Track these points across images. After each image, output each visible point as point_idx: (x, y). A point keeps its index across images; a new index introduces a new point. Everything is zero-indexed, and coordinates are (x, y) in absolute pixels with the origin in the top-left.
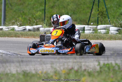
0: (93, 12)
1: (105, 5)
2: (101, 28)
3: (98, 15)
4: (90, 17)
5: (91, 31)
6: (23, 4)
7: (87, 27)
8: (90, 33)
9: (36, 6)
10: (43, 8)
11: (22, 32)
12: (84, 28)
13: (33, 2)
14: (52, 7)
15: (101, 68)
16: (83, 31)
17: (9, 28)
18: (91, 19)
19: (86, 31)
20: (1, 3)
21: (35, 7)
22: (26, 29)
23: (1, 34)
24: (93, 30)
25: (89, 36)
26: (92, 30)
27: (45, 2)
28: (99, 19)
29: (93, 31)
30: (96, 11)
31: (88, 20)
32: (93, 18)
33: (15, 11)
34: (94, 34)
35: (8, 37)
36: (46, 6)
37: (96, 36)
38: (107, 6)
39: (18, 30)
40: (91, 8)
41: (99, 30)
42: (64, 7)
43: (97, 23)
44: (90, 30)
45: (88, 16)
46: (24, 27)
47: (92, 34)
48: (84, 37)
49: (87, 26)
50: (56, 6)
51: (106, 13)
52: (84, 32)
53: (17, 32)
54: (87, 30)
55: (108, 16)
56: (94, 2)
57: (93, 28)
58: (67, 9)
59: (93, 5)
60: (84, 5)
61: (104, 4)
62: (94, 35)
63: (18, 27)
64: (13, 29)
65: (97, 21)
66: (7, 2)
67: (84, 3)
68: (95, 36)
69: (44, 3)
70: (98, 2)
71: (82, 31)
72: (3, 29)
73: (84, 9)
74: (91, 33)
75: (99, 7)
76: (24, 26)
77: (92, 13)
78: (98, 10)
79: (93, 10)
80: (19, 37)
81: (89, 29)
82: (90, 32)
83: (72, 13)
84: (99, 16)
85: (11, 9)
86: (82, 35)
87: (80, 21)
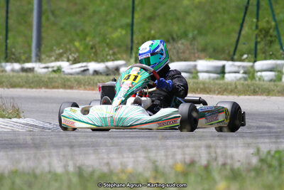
0: (246, 30)
1: (274, 16)
2: (265, 67)
4: (238, 41)
6: (80, 13)
7: (231, 66)
8: (238, 80)
9: (113, 15)
10: (129, 20)
11: (80, 76)
12: (224, 67)
13: (104, 7)
14: (150, 19)
15: (262, 160)
16: (222, 75)
17: (47, 68)
18: (239, 47)
19: (227, 75)
20: (31, 11)
21: (108, 18)
22: (88, 70)
23: (31, 81)
24: (245, 73)
25: (234, 86)
26: (242, 71)
27: (133, 8)
28: (259, 47)
29: (245, 75)
30: (251, 29)
31: (233, 49)
32: (244, 44)
33: (62, 29)
34: (246, 82)
35: (47, 87)
36: (136, 16)
37: (252, 88)
38: (277, 18)
39: (70, 71)
40: (241, 21)
41: (259, 71)
42: (178, 19)
43: (254, 56)
44: (238, 72)
45: (234, 40)
46: (84, 64)
47: (242, 81)
48: (224, 88)
49: (230, 63)
50: (158, 15)
51: (275, 33)
52: (223, 77)
53: (69, 77)
54: (229, 73)
55: (280, 40)
56: (246, 8)
57: (244, 67)
58: (185, 23)
59: (245, 13)
60: (224, 14)
61: (270, 11)
62: (247, 85)
63: (71, 65)
64: (59, 70)
65: (253, 52)
66: (45, 7)
67: (224, 9)
68: (249, 87)
69: (131, 9)
70: (255, 8)
72: (36, 69)
73: (223, 24)
74: (240, 79)
75: (260, 19)
76: (83, 62)
77: (243, 32)
78: (257, 27)
79: (245, 25)
80: (71, 88)
81: (235, 69)
82: (238, 78)
83: (196, 32)
84: (259, 40)
85: (54, 24)
86: (220, 84)
87: (215, 50)
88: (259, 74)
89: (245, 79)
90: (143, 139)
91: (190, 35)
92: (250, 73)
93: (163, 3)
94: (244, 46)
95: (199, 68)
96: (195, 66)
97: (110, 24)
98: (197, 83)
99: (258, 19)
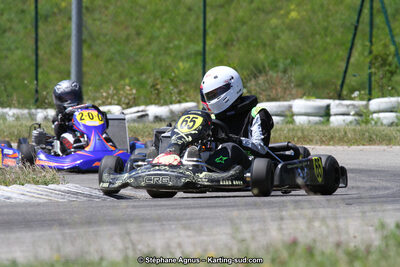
0: (356, 54)
1: (392, 37)
2: (383, 107)
3: (370, 68)
4: (345, 72)
5: (350, 118)
7: (338, 105)
8: (347, 125)
10: (199, 47)
11: (136, 125)
12: (328, 107)
13: (165, 31)
16: (326, 118)
18: (347, 81)
19: (332, 119)
21: (171, 45)
22: (147, 115)
24: (354, 115)
25: (342, 133)
26: (352, 113)
27: (205, 31)
28: (373, 78)
29: (357, 118)
30: (363, 55)
31: (340, 82)
32: (355, 76)
34: (358, 127)
36: (208, 42)
37: (367, 134)
38: (396, 40)
40: (349, 45)
41: (375, 112)
42: (264, 45)
43: (367, 92)
44: (348, 114)
46: (141, 108)
48: (329, 137)
49: (337, 102)
50: (238, 40)
51: (395, 61)
52: (328, 120)
54: (336, 115)
56: (356, 28)
57: (355, 107)
58: (274, 50)
59: (355, 35)
60: (326, 36)
61: (387, 30)
62: (361, 131)
63: (124, 109)
65: (367, 86)
67: (326, 29)
68: (363, 134)
69: (201, 32)
70: (368, 29)
71: (321, 119)
73: (325, 50)
74: (351, 122)
76: (140, 105)
77: (352, 60)
78: (371, 52)
81: (344, 110)
82: (348, 122)
83: (289, 61)
84: (373, 70)
86: (324, 131)
87: (315, 85)
88: (375, 115)
89: (358, 123)
90: (224, 209)
91: (281, 66)
92: (363, 115)
93: (244, 23)
94: (354, 78)
95: (295, 109)
96: (290, 107)
97: (173, 53)
98: (293, 129)
99: (371, 42)
